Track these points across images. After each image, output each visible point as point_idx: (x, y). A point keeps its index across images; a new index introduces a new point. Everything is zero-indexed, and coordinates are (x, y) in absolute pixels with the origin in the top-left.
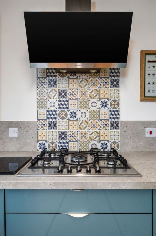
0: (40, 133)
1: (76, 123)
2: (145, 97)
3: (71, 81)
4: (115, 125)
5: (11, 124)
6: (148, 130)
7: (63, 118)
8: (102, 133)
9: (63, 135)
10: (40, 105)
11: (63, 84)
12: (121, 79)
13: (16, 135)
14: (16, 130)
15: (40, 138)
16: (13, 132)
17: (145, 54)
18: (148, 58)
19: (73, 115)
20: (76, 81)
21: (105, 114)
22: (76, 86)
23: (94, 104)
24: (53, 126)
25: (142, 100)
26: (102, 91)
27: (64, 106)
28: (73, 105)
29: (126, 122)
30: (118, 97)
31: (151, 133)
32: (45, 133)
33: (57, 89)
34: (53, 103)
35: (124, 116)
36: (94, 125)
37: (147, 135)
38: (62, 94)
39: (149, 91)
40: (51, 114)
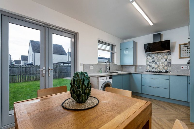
0: (147, 68)
1: (157, 65)
2: (180, 57)
3: (155, 55)
4: (170, 66)
5: (140, 66)
6: (182, 67)
7: (153, 64)
8: (165, 68)
9: (153, 68)
10: (147, 61)
11: (153, 56)
12: (172, 53)
13: (141, 68)
14: (141, 67)
15: (147, 69)
16: (140, 68)
17: (180, 45)
18: (181, 46)
19: (156, 63)
20: (157, 55)
21: (166, 63)
22: (157, 56)
23: (163, 60)
24: (150, 66)
25: (179, 58)
26: (165, 57)
27: (153, 61)
28: (156, 61)
29: (174, 65)
30: (171, 58)
31: (183, 68)
32: (148, 68)
33: (152, 57)
34: (151, 60)
35: (173, 63)
36: (162, 66)
37: (182, 68)
38: (153, 58)
39: (182, 55)
40: (150, 63)
